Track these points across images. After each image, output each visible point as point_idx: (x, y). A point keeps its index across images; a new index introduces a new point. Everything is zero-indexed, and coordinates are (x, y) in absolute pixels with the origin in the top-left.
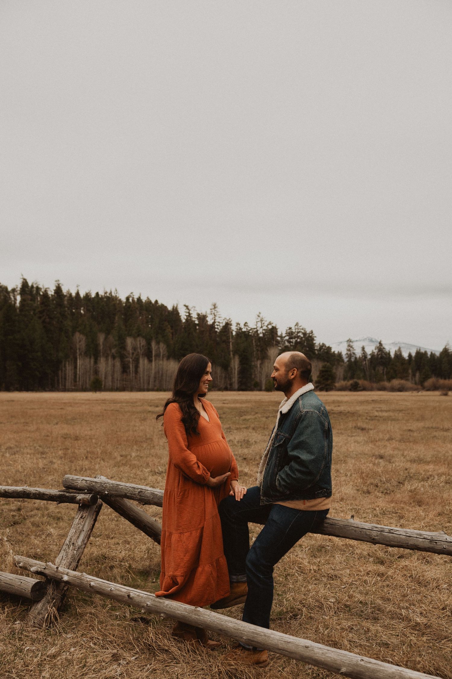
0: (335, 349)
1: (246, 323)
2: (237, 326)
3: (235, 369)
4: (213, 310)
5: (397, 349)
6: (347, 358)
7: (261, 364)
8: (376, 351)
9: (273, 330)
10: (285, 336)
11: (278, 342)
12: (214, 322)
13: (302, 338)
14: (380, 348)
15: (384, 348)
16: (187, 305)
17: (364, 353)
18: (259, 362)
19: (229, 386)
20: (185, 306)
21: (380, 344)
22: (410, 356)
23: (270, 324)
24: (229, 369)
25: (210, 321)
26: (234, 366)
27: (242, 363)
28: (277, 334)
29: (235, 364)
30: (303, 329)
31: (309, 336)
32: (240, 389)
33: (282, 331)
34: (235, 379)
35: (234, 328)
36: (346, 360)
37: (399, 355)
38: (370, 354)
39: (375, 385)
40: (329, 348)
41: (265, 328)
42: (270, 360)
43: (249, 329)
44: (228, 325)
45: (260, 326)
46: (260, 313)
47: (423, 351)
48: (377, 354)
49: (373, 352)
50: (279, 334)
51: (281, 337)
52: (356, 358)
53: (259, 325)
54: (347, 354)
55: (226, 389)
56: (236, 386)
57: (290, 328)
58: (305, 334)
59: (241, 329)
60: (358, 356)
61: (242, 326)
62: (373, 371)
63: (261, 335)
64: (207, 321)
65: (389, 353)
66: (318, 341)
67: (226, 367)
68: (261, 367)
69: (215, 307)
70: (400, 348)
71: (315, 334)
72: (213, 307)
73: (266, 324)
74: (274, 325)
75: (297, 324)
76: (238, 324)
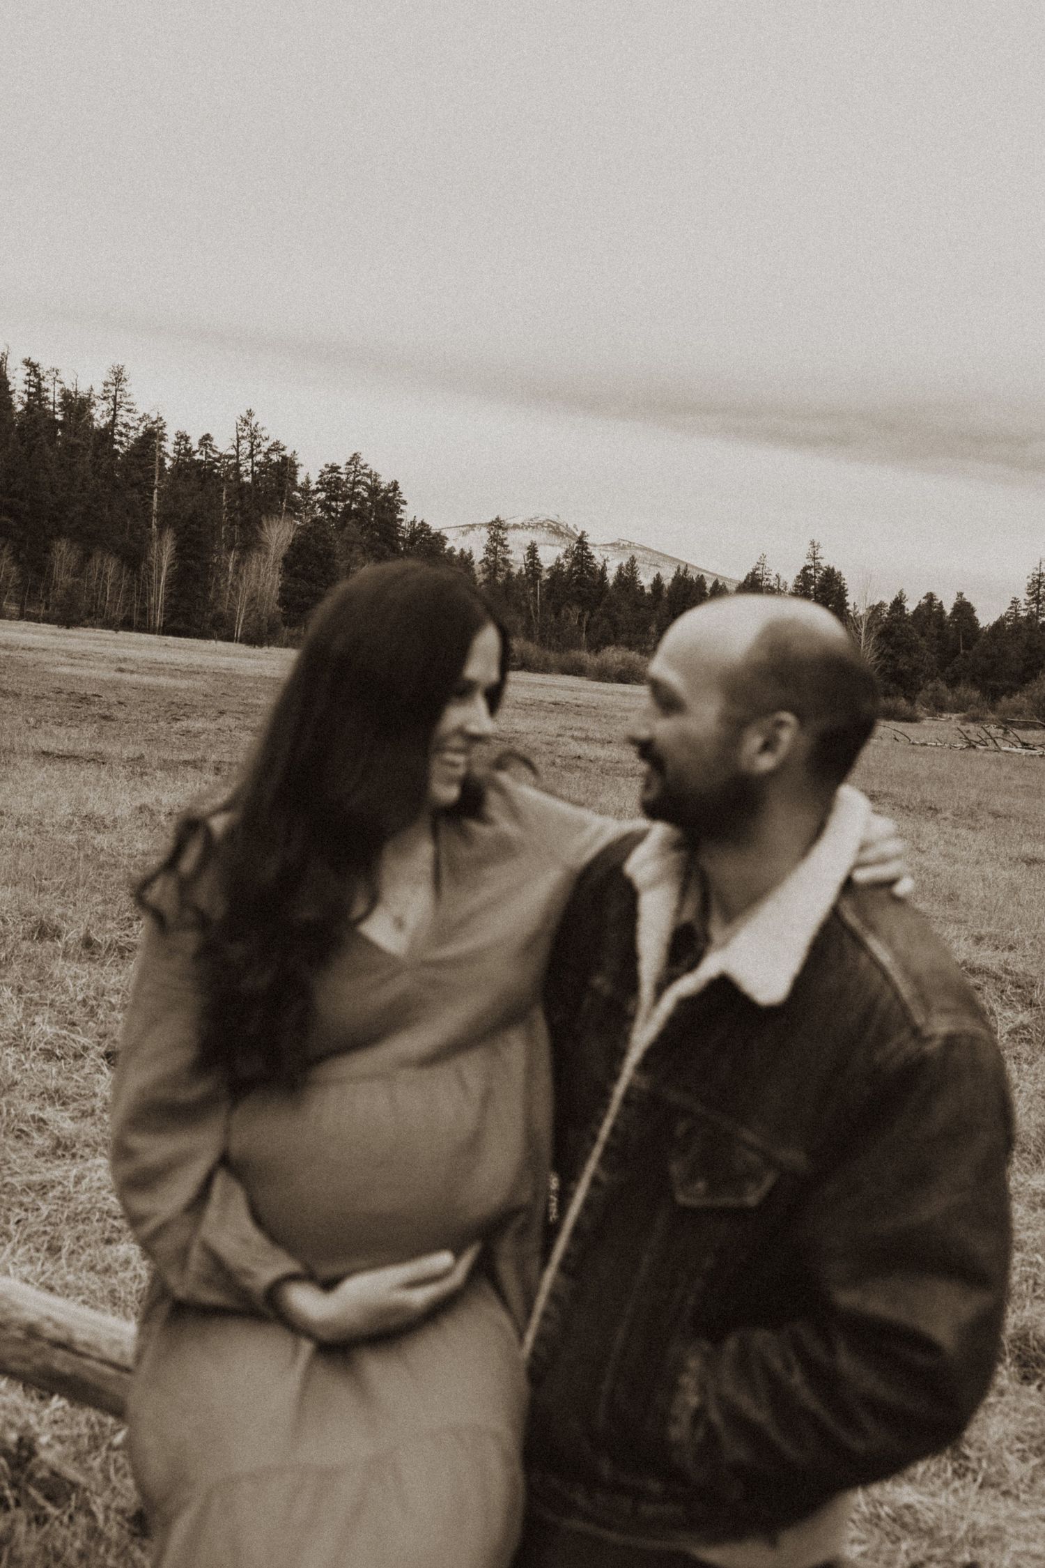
0: (456, 543)
1: (207, 437)
2: (177, 444)
3: (161, 568)
4: (113, 388)
5: (625, 561)
6: (484, 572)
7: (238, 563)
8: (566, 563)
9: (284, 469)
10: (318, 491)
11: (294, 507)
12: (113, 424)
13: (364, 500)
14: (581, 553)
15: (592, 557)
16: (34, 360)
17: (532, 564)
18: (233, 556)
19: (136, 619)
20: (28, 363)
21: (581, 542)
22: (658, 582)
23: (276, 448)
24: (143, 566)
25: (99, 416)
26: (160, 558)
27: (181, 552)
28: (294, 481)
29: (163, 553)
30: (369, 476)
31: (386, 499)
32: (166, 631)
33: (309, 471)
34: (159, 597)
35: (169, 447)
36: (481, 578)
37: (627, 579)
38: (550, 569)
39: (553, 657)
40: (439, 539)
41: (259, 458)
42: (267, 553)
43: (217, 456)
44: (152, 436)
45: (248, 452)
46: (250, 414)
47: (693, 575)
48: (570, 570)
49: (559, 565)
50: (300, 480)
51: (305, 490)
52: (509, 575)
53: (245, 446)
54: (485, 560)
55: (127, 625)
56: (159, 621)
57: (334, 469)
58: (374, 490)
59: (189, 453)
60: (515, 571)
61: (194, 444)
62: (552, 618)
63: (247, 479)
64: (91, 418)
65: (603, 573)
66: (410, 514)
67: (134, 560)
68: (236, 572)
69: (119, 377)
70: (633, 560)
71: (406, 492)
72: (111, 379)
73: (265, 446)
74: (288, 453)
75: (355, 458)
76: (183, 438)
